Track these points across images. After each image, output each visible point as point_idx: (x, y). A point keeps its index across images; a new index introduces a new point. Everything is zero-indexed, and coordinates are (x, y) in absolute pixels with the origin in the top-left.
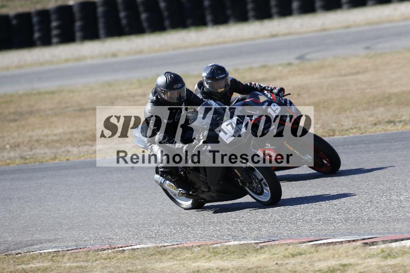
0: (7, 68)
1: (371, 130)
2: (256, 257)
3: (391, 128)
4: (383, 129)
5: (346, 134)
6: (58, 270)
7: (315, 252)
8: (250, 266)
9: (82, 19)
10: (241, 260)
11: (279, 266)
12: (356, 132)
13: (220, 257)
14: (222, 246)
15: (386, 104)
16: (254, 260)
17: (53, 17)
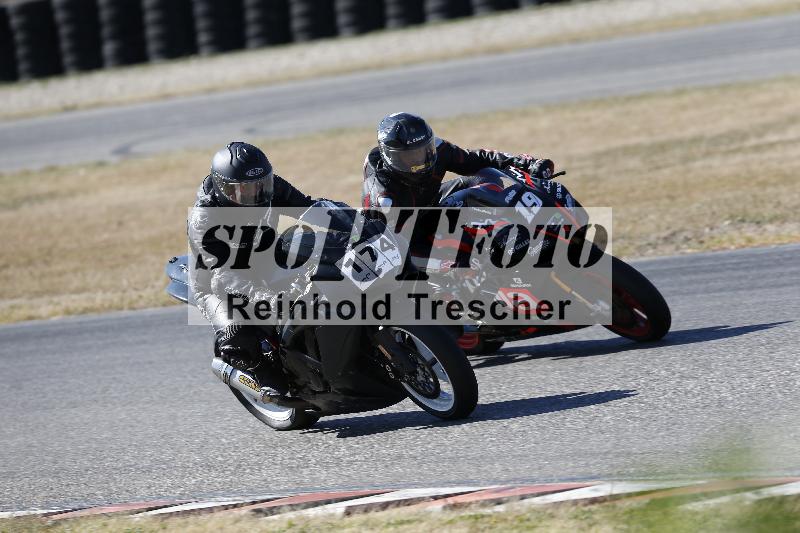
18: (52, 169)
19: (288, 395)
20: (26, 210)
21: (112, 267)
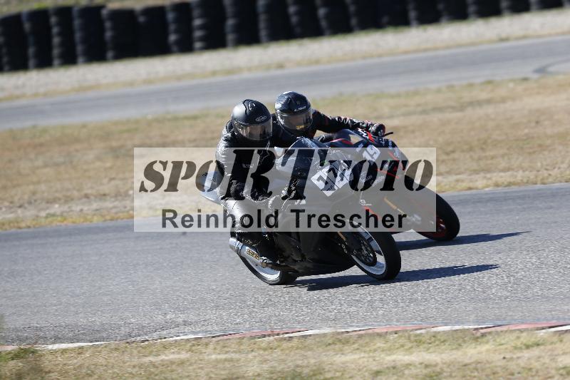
0: (131, 84)
2: (475, 348)
6: (200, 364)
7: (559, 343)
8: (467, 361)
9: (236, 15)
10: (454, 352)
11: (508, 361)
13: (424, 348)
14: (427, 332)
16: (472, 352)
17: (196, 12)
18: (490, 82)
19: (278, 262)
20: (469, 112)
21: (530, 153)
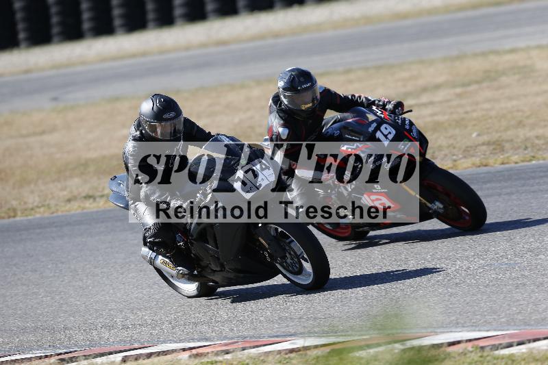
1: (63, 209)
3: (90, 206)
4: (79, 206)
5: (30, 215)
12: (44, 212)
15: (82, 173)
19: (195, 272)
